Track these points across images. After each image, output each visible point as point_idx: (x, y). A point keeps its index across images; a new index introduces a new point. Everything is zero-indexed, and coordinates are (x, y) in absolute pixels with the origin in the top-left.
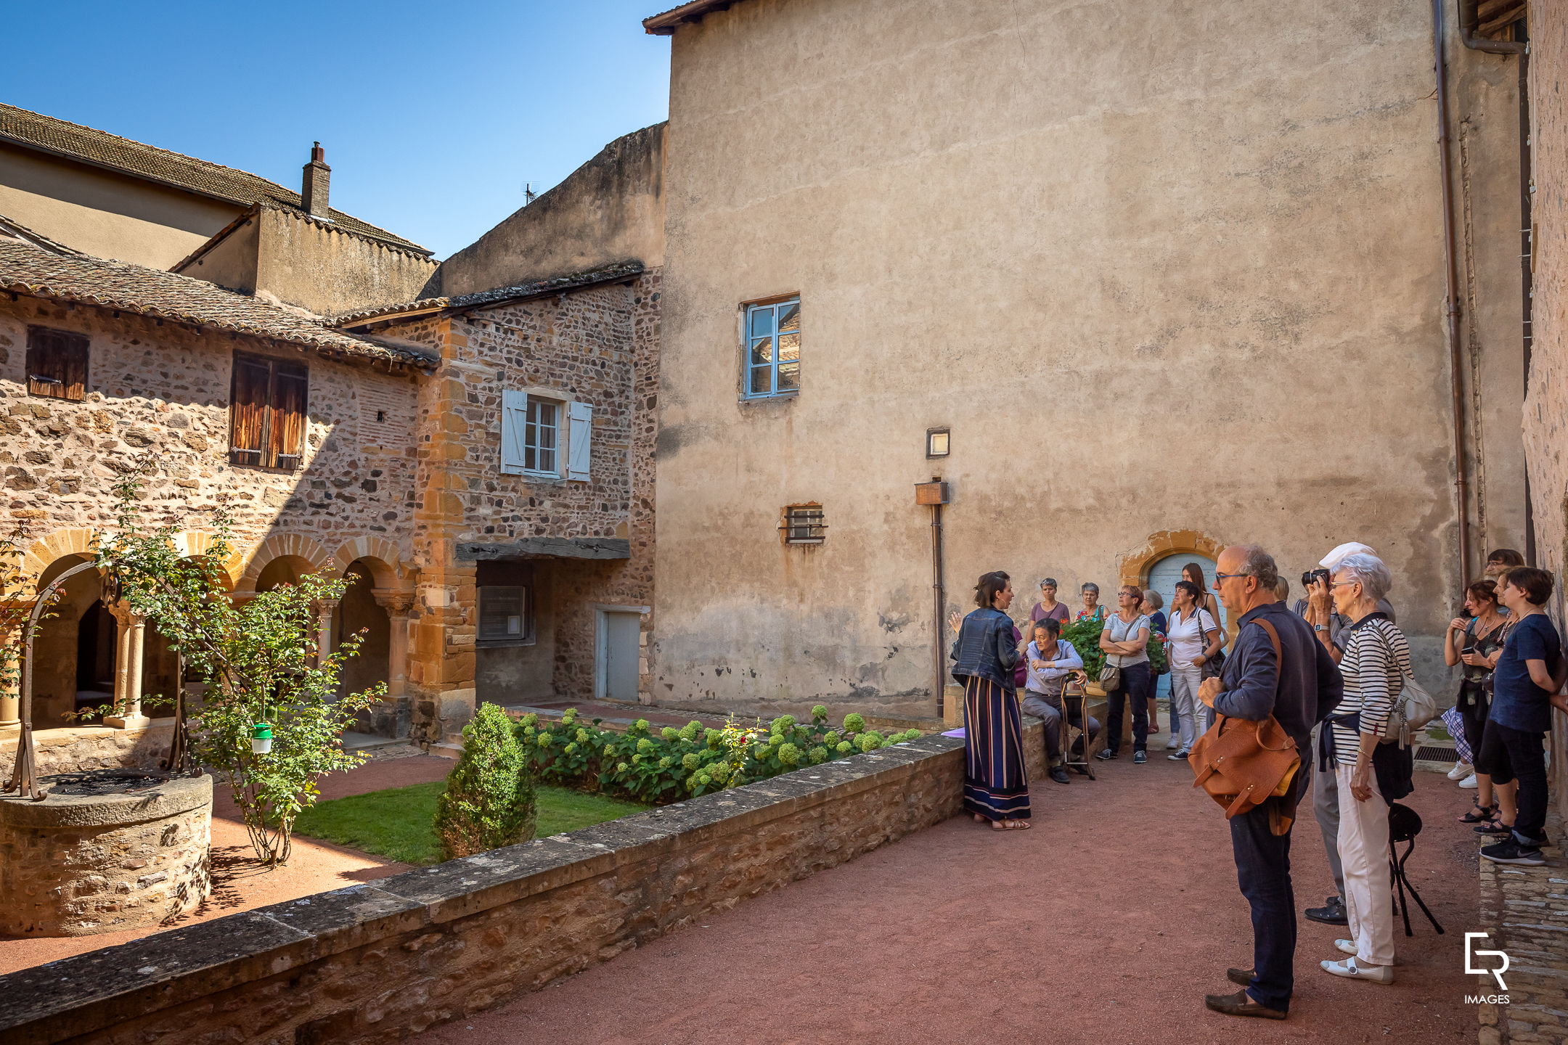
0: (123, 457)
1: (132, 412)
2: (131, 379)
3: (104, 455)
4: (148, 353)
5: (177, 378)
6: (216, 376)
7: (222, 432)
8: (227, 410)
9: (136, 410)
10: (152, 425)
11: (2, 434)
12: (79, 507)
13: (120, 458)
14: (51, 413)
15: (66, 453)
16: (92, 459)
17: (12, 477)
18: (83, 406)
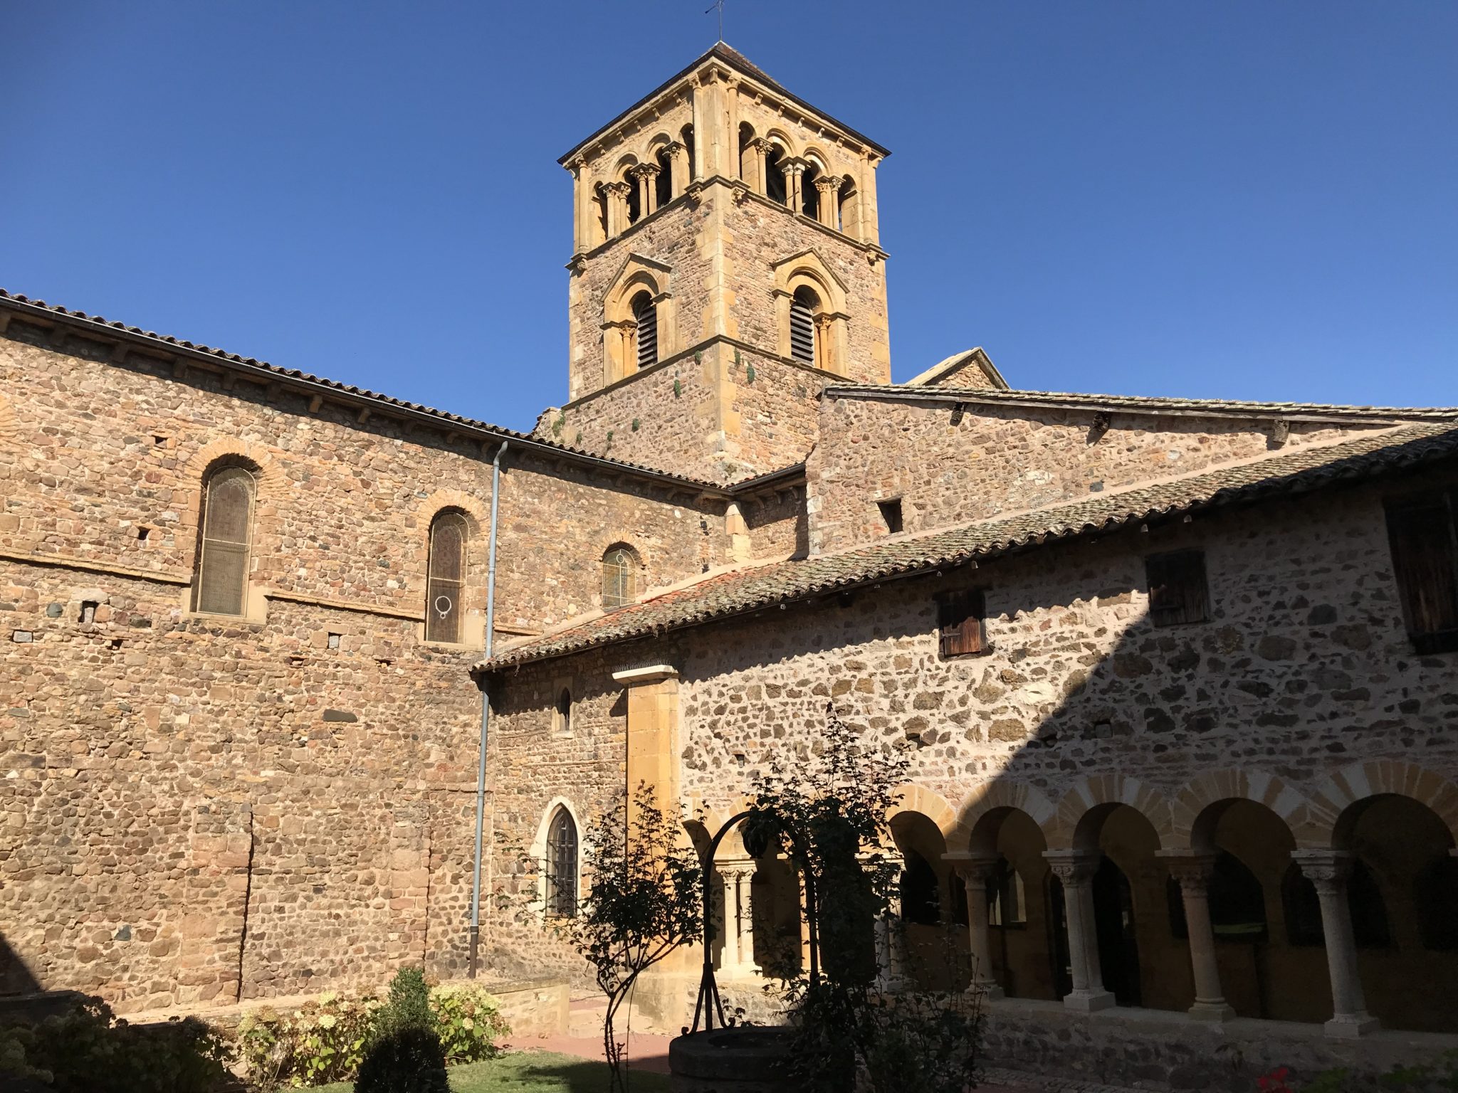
0: (1261, 676)
1: (1261, 620)
2: (1256, 580)
3: (1238, 678)
4: (1271, 542)
5: (1314, 560)
6: (1368, 541)
7: (1392, 614)
8: (1393, 581)
9: (1265, 615)
10: (1289, 629)
11: (1136, 676)
12: (1221, 744)
13: (1257, 677)
14: (1177, 642)
15: (1199, 683)
16: (1225, 685)
17: (1151, 719)
18: (1208, 626)
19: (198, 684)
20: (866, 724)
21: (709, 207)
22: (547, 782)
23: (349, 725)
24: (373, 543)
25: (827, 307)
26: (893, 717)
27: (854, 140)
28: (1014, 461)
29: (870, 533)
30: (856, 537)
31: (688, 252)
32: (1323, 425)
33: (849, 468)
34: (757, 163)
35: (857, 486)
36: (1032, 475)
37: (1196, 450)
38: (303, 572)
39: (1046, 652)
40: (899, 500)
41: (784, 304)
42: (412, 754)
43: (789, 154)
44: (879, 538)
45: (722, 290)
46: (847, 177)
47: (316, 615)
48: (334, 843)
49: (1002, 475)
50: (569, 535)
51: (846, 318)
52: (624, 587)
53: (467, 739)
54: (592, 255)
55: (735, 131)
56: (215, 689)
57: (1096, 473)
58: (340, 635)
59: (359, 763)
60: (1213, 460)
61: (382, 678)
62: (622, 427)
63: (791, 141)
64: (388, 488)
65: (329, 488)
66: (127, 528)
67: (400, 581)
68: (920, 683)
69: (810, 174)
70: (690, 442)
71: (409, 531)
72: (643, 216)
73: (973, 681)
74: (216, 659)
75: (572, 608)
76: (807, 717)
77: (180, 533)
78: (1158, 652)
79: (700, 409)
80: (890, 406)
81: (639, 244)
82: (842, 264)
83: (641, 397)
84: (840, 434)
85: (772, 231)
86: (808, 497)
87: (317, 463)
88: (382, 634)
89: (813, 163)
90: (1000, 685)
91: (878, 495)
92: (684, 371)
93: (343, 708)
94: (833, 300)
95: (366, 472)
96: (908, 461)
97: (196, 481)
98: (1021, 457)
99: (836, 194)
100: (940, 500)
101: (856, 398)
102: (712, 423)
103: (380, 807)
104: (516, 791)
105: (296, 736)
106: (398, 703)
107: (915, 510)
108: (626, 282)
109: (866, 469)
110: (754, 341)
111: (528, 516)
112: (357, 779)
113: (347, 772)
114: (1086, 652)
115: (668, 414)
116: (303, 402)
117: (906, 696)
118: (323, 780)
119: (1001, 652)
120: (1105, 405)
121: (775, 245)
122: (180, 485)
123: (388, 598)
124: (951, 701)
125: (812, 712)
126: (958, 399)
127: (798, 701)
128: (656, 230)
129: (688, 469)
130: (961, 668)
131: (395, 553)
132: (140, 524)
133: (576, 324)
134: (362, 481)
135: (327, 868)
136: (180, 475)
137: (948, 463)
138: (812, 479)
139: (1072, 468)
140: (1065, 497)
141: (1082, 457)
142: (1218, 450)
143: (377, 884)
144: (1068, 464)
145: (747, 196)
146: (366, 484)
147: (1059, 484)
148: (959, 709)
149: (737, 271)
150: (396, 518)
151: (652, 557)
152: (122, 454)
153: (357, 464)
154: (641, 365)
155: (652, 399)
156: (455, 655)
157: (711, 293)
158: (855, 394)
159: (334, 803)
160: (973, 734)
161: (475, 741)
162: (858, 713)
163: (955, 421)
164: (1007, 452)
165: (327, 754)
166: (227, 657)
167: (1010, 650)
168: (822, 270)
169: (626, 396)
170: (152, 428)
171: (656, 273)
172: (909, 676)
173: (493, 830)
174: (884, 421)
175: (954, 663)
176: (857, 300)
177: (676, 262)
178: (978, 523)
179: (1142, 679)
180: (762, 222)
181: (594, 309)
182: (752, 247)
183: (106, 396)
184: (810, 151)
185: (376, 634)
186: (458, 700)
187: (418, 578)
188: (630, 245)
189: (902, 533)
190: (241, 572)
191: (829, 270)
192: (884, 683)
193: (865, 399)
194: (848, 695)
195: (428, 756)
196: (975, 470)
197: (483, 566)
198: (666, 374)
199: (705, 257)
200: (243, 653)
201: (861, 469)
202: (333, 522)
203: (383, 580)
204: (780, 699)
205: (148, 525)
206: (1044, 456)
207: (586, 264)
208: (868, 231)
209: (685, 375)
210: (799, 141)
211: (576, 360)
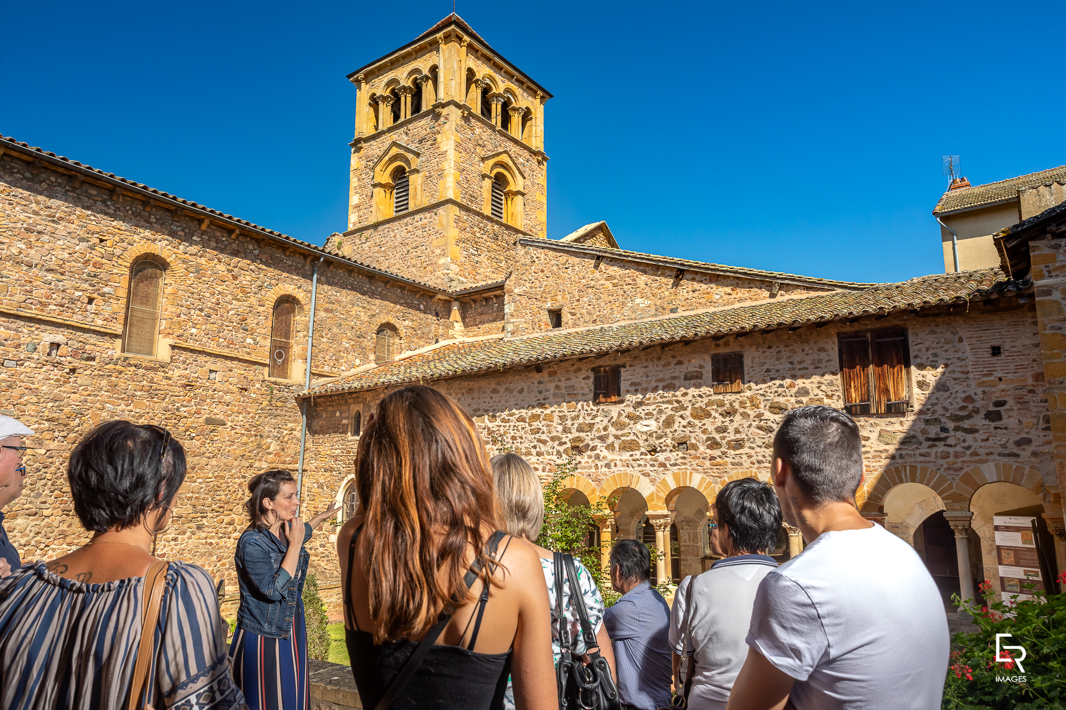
0: (769, 422)
1: (771, 392)
2: (769, 371)
3: (757, 423)
4: (779, 352)
5: (800, 363)
6: (828, 355)
7: (837, 394)
8: (839, 376)
9: (773, 390)
10: (785, 398)
11: (703, 419)
12: (745, 457)
13: (766, 423)
14: (726, 402)
15: (735, 424)
16: (750, 426)
17: (709, 442)
18: (742, 394)
19: (125, 399)
20: (548, 439)
21: (446, 118)
22: (344, 466)
23: (220, 428)
24: (238, 315)
25: (512, 187)
26: (564, 436)
27: (532, 87)
28: (628, 292)
29: (542, 327)
30: (534, 329)
31: (432, 145)
32: (798, 287)
33: (531, 288)
34: (476, 94)
35: (536, 299)
36: (638, 301)
37: (730, 294)
38: (194, 331)
39: (654, 404)
40: (561, 309)
41: (488, 183)
42: (259, 446)
43: (494, 90)
44: (547, 331)
45: (452, 171)
46: (527, 108)
47: (202, 358)
48: (210, 499)
49: (621, 300)
50: (357, 317)
51: (523, 194)
52: (388, 350)
53: (293, 438)
54: (367, 140)
55: (464, 73)
56: (136, 402)
57: (674, 303)
58: (216, 372)
59: (227, 451)
60: (738, 301)
61: (242, 399)
62: (383, 249)
63: (497, 83)
64: (249, 281)
65: (212, 279)
66: (80, 297)
67: (254, 340)
68: (581, 418)
69: (506, 105)
70: (428, 263)
71: (261, 309)
72: (402, 119)
73: (612, 418)
74: (137, 383)
75: (358, 362)
76: (512, 434)
77: (115, 302)
78: (715, 407)
79: (435, 243)
80: (559, 254)
81: (398, 136)
82: (522, 161)
83: (397, 231)
84: (527, 267)
85: (483, 137)
86: (505, 303)
87: (204, 263)
88: (243, 372)
89: (509, 98)
90: (627, 420)
91: (548, 305)
92: (425, 218)
93: (218, 416)
94: (516, 183)
95: (235, 270)
96: (567, 287)
97: (126, 269)
98: (632, 290)
99: (520, 118)
100: (584, 311)
101: (538, 247)
102: (442, 252)
103: (239, 478)
104: (323, 470)
105: (188, 433)
106: (251, 415)
107: (570, 316)
108: (390, 159)
109: (542, 289)
110: (470, 203)
111: (333, 303)
112: (226, 461)
113: (219, 456)
114: (676, 405)
115: (414, 244)
116: (196, 222)
117: (573, 425)
118: (204, 461)
119: (629, 403)
120: (682, 265)
121: (484, 146)
122: (115, 271)
123: (247, 350)
124: (599, 428)
125: (515, 431)
126: (598, 253)
127: (508, 424)
128: (411, 128)
129: (426, 279)
130: (606, 410)
131: (251, 322)
132: (89, 295)
133: (354, 182)
134: (233, 275)
135: (205, 514)
136: (116, 264)
137: (590, 290)
138: (509, 292)
139: (661, 299)
140: (656, 315)
141: (667, 293)
142: (741, 296)
143: (235, 524)
144: (659, 297)
145: (470, 114)
146: (235, 278)
147: (654, 307)
148: (603, 433)
149: (461, 160)
150: (253, 300)
151: (406, 333)
152: (77, 248)
153: (229, 265)
154: (396, 212)
155: (404, 234)
156: (288, 387)
157: (445, 172)
158: (537, 244)
159: (210, 475)
160: (611, 447)
161: (298, 440)
162: (543, 433)
163: (596, 267)
164: (625, 287)
165: (206, 445)
166: (145, 382)
167: (634, 402)
168: (511, 164)
169: (387, 230)
170: (98, 233)
171: (410, 156)
172: (574, 413)
173: (307, 493)
174: (553, 262)
175: (601, 407)
176: (530, 184)
177: (423, 150)
178: (606, 326)
179: (705, 421)
180: (478, 131)
181: (367, 173)
182: (470, 146)
183: (66, 209)
184: (507, 90)
185: (239, 371)
186: (288, 414)
187: (265, 338)
188: (394, 136)
189: (561, 328)
190: (154, 328)
191: (515, 164)
192: (560, 417)
193: (543, 248)
194: (538, 423)
195: (269, 448)
196: (606, 295)
197: (305, 333)
198: (414, 219)
199: (443, 149)
200: (155, 380)
201: (538, 289)
202: (213, 301)
203: (244, 339)
204: (496, 423)
205: (95, 295)
206: (645, 291)
207: (363, 145)
208: (537, 142)
209: (426, 220)
210: (501, 85)
211: (353, 204)
